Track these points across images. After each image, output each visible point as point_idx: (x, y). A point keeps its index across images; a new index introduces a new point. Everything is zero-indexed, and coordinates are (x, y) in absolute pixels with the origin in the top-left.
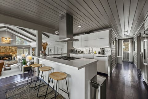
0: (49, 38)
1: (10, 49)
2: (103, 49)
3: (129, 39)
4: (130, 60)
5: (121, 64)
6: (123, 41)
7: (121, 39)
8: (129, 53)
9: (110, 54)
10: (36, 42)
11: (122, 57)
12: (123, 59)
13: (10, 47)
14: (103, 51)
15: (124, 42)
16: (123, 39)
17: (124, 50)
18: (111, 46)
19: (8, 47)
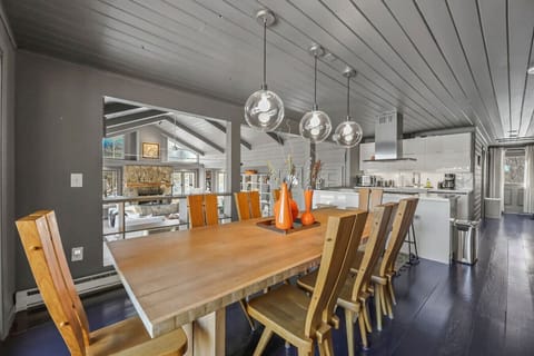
0: (283, 143)
1: (158, 172)
2: (451, 176)
3: (525, 145)
4: (525, 211)
5: (498, 220)
6: (503, 152)
7: (497, 147)
8: (522, 189)
9: (471, 189)
10: (225, 155)
11: (502, 199)
12: (502, 208)
13: (160, 169)
14: (453, 181)
15: (507, 155)
16: (505, 147)
17: (506, 180)
18: (473, 170)
19: (155, 168)
